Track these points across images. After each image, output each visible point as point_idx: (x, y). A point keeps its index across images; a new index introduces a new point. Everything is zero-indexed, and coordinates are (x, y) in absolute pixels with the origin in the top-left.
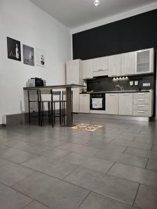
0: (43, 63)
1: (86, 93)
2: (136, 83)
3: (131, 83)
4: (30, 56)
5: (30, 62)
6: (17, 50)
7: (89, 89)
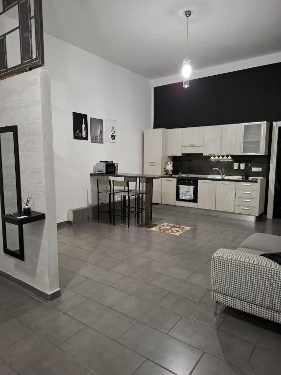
0: (114, 137)
1: (171, 177)
2: (243, 166)
3: (236, 166)
4: (99, 132)
5: (98, 139)
6: (84, 126)
7: (175, 171)
